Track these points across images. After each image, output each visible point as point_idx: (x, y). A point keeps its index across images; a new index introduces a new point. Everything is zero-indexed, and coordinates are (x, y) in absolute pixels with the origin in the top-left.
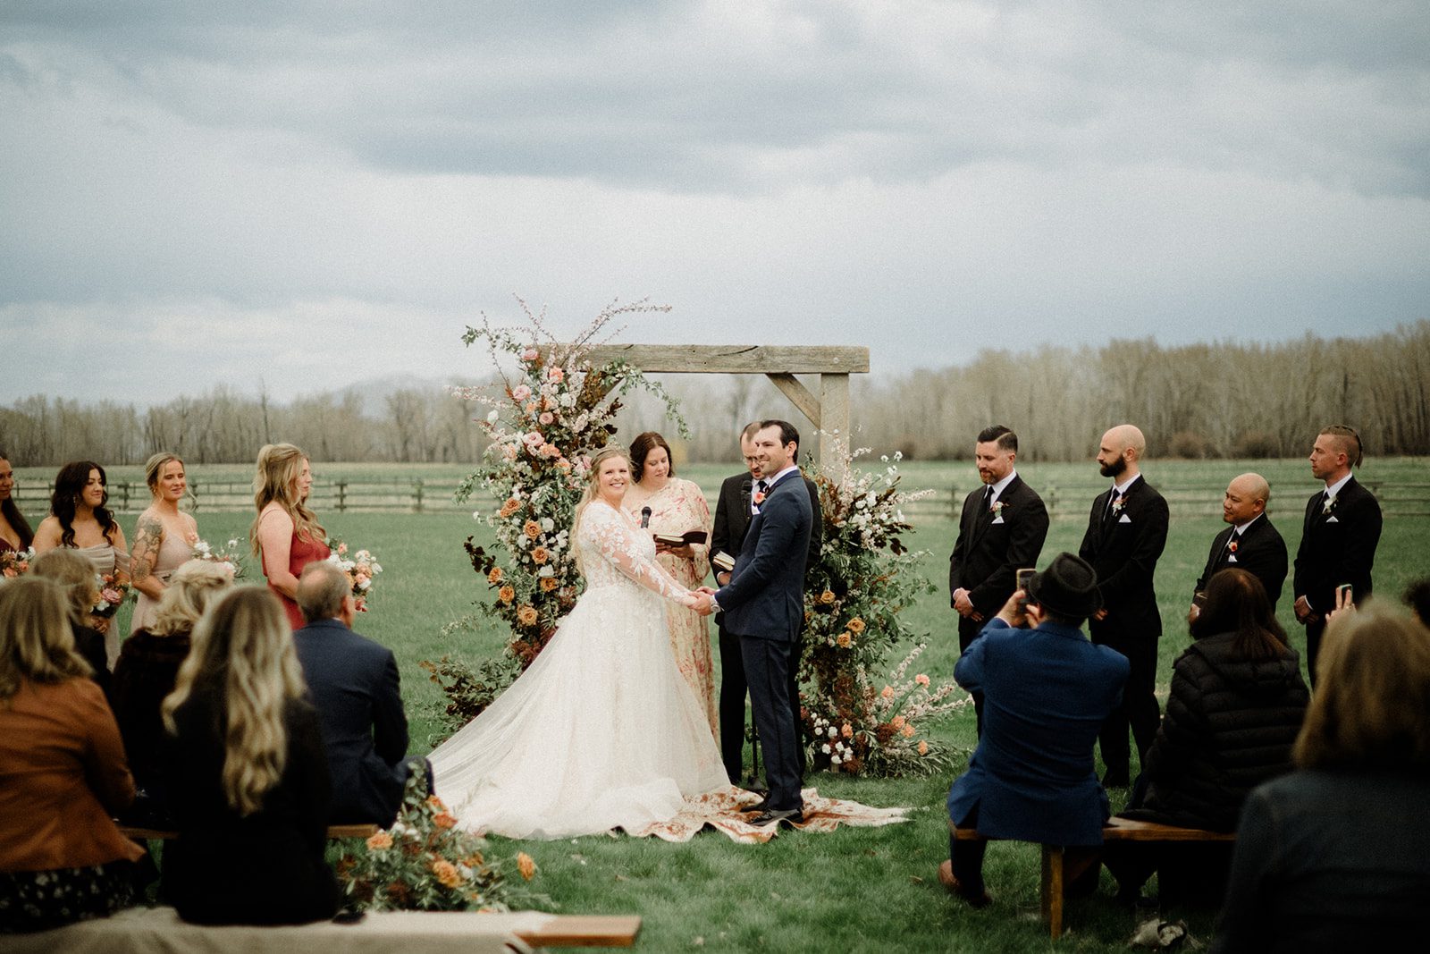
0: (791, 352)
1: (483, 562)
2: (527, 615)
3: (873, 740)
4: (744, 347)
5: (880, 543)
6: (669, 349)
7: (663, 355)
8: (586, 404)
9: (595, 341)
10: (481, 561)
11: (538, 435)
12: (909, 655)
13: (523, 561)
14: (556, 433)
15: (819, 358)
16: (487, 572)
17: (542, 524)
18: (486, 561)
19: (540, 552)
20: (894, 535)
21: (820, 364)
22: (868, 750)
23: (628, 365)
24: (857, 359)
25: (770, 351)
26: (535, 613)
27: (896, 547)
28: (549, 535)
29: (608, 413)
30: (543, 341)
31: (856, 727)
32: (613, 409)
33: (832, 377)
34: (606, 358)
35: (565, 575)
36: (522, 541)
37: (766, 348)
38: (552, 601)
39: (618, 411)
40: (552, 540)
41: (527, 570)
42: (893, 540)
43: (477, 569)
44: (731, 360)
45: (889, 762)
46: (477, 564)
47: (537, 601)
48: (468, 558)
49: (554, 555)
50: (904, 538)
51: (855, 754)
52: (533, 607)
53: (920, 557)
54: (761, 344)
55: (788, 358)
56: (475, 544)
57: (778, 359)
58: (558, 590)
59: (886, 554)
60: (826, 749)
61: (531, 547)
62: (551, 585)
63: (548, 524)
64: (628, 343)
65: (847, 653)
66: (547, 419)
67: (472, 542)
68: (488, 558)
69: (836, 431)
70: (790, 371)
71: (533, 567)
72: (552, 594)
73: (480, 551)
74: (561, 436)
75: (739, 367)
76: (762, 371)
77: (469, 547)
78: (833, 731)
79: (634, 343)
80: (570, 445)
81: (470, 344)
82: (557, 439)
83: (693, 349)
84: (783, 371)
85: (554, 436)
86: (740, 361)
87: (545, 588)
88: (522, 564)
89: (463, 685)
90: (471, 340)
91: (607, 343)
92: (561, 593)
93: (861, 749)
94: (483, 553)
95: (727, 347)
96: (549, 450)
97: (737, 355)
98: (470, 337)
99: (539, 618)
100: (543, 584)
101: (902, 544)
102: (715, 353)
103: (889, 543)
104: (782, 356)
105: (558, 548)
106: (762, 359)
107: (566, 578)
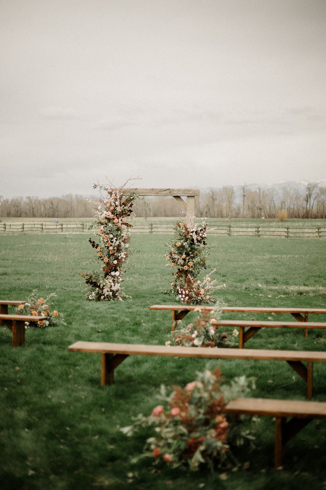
0: (179, 190)
1: (95, 245)
2: (106, 260)
3: (194, 295)
4: (166, 189)
5: (200, 242)
6: (146, 189)
7: (145, 191)
9: (126, 187)
10: (94, 245)
11: (110, 212)
12: (210, 273)
14: (115, 212)
15: (186, 192)
16: (96, 248)
17: (110, 236)
19: (109, 243)
20: (203, 240)
21: (186, 193)
22: (192, 297)
23: (135, 194)
24: (196, 192)
25: (173, 190)
26: (108, 259)
27: (204, 243)
29: (129, 207)
30: (113, 188)
31: (189, 291)
32: (131, 206)
33: (190, 197)
34: (130, 192)
36: (105, 241)
38: (112, 256)
39: (132, 206)
40: (112, 240)
41: (107, 248)
42: (203, 241)
43: (93, 247)
44: (162, 192)
45: (198, 301)
46: (93, 246)
47: (109, 256)
48: (90, 245)
49: (113, 244)
50: (205, 240)
51: (189, 298)
53: (213, 246)
54: (170, 188)
55: (178, 192)
56: (92, 240)
57: (175, 192)
58: (115, 253)
59: (202, 245)
61: (107, 242)
62: (112, 252)
64: (136, 188)
66: (112, 208)
67: (91, 240)
68: (97, 244)
69: (191, 212)
70: (179, 195)
71: (108, 247)
72: (113, 254)
73: (94, 242)
75: (165, 194)
76: (172, 195)
77: (90, 241)
78: (184, 292)
79: (138, 188)
80: (119, 215)
81: (95, 188)
82: (115, 214)
83: (153, 189)
84: (177, 195)
86: (165, 192)
87: (111, 253)
88: (105, 246)
89: (91, 278)
90: (96, 187)
91: (130, 188)
92: (115, 254)
94: (95, 243)
95: (162, 189)
96: (111, 216)
98: (95, 187)
99: (109, 261)
100: (110, 252)
101: (206, 243)
102: (158, 191)
103: (202, 242)
105: (114, 242)
106: (171, 192)
107: (117, 250)
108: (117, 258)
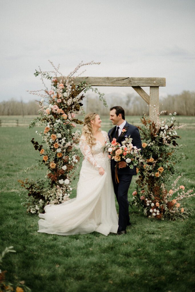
0: (140, 79)
1: (38, 147)
2: (53, 165)
3: (166, 208)
4: (124, 78)
5: (169, 142)
6: (100, 78)
7: (99, 80)
8: (73, 96)
9: (75, 75)
10: (37, 147)
11: (56, 106)
12: (177, 178)
13: (51, 147)
14: (63, 105)
15: (149, 81)
16: (40, 150)
17: (57, 136)
18: (39, 147)
19: (56, 145)
20: (174, 140)
21: (149, 83)
22: (164, 211)
23: (87, 84)
24: (162, 82)
25: (133, 79)
26: (55, 165)
27: (174, 144)
28: (60, 139)
29: (80, 99)
30: (59, 76)
31: (160, 203)
32: (82, 98)
33: (154, 88)
34: (79, 81)
35: (65, 152)
36: (51, 141)
37: (132, 78)
38: (61, 160)
39: (83, 99)
40: (60, 141)
41: (53, 150)
42: (173, 141)
43: (36, 149)
44: (120, 82)
45: (171, 215)
46: (36, 148)
47: (56, 161)
48: (33, 146)
49: (61, 145)
50: (177, 140)
51: (160, 212)
52: (54, 162)
53: (181, 146)
54: (130, 77)
55: (139, 81)
56: (35, 141)
57: (136, 82)
58: (63, 157)
59: (171, 146)
60: (151, 211)
61: (54, 143)
62: (60, 155)
63: (59, 135)
64: (87, 76)
65: (158, 179)
66: (59, 101)
67: (34, 140)
69: (155, 105)
70: (140, 86)
71: (55, 150)
72: (61, 158)
73: (37, 143)
74: (64, 107)
75: (123, 84)
76: (130, 86)
77: (33, 142)
78: (153, 204)
79: (89, 76)
80: (67, 109)
81: (37, 76)
82: (63, 108)
83: (108, 78)
84: (137, 86)
85: (62, 106)
86: (123, 82)
87: (58, 156)
88: (51, 148)
89: (33, 187)
90: (37, 75)
91: (80, 76)
92: (64, 158)
93: (162, 211)
94: (38, 144)
95: (119, 78)
96: (60, 111)
97: (123, 80)
98: (37, 74)
99: (56, 166)
100: (58, 155)
101: (176, 143)
102: (115, 80)
103: (172, 142)
104: (137, 80)
105: (62, 143)
106: (131, 81)
107: (65, 153)
108: (66, 163)
